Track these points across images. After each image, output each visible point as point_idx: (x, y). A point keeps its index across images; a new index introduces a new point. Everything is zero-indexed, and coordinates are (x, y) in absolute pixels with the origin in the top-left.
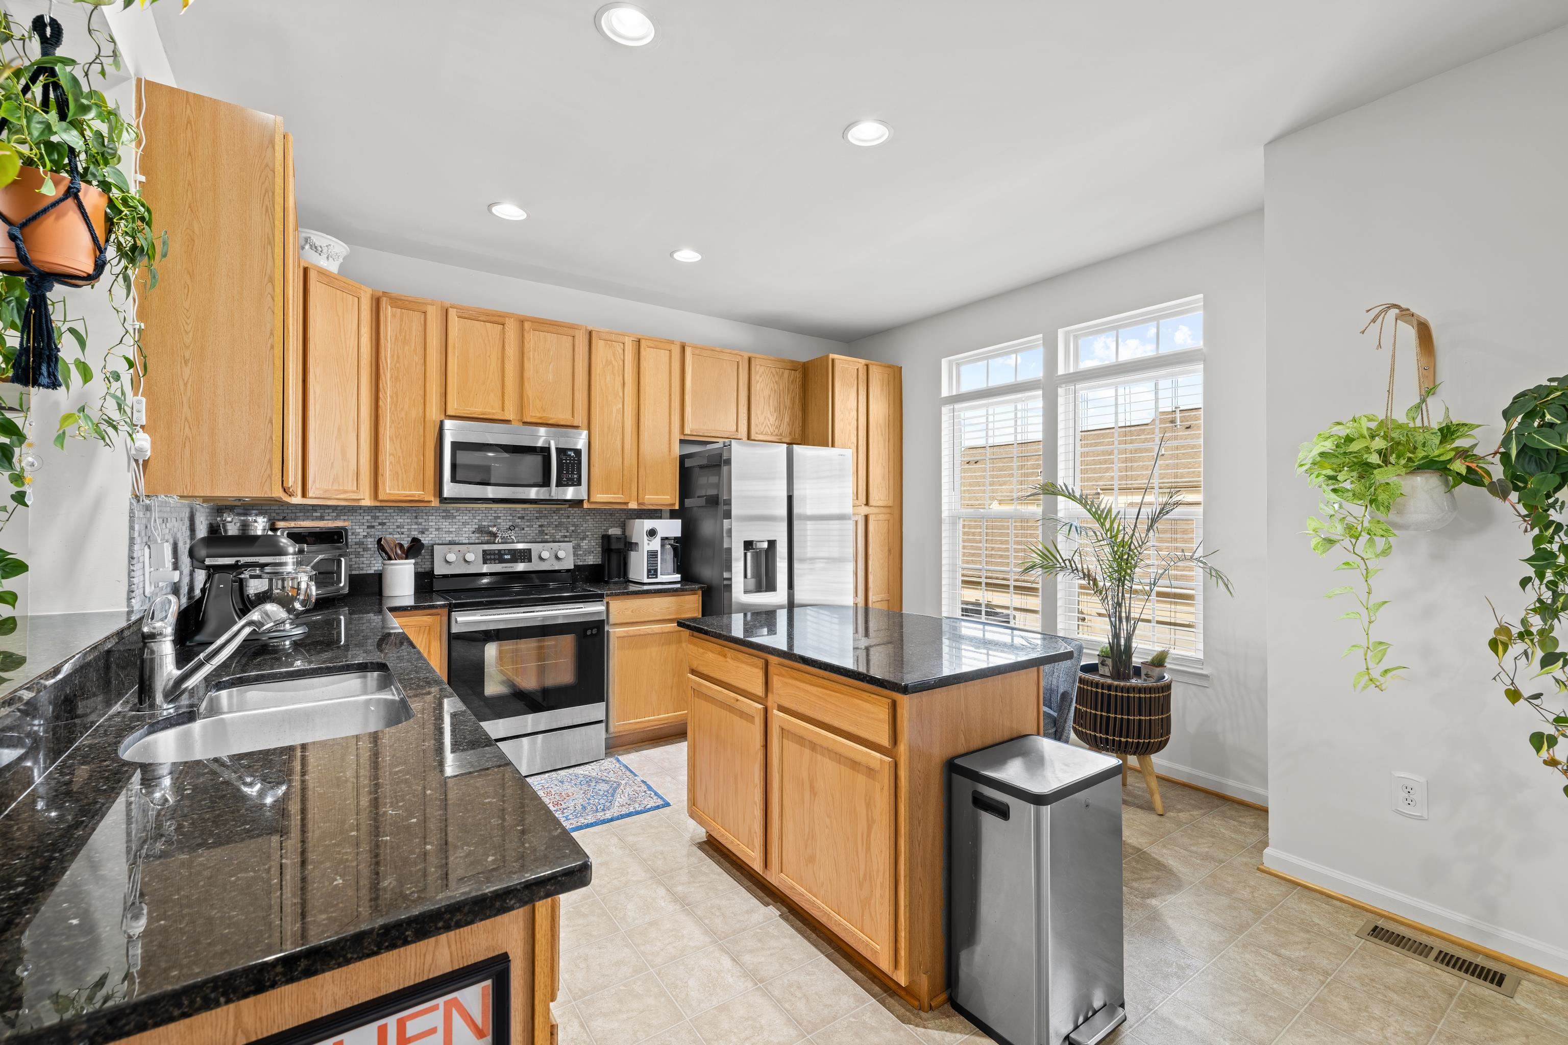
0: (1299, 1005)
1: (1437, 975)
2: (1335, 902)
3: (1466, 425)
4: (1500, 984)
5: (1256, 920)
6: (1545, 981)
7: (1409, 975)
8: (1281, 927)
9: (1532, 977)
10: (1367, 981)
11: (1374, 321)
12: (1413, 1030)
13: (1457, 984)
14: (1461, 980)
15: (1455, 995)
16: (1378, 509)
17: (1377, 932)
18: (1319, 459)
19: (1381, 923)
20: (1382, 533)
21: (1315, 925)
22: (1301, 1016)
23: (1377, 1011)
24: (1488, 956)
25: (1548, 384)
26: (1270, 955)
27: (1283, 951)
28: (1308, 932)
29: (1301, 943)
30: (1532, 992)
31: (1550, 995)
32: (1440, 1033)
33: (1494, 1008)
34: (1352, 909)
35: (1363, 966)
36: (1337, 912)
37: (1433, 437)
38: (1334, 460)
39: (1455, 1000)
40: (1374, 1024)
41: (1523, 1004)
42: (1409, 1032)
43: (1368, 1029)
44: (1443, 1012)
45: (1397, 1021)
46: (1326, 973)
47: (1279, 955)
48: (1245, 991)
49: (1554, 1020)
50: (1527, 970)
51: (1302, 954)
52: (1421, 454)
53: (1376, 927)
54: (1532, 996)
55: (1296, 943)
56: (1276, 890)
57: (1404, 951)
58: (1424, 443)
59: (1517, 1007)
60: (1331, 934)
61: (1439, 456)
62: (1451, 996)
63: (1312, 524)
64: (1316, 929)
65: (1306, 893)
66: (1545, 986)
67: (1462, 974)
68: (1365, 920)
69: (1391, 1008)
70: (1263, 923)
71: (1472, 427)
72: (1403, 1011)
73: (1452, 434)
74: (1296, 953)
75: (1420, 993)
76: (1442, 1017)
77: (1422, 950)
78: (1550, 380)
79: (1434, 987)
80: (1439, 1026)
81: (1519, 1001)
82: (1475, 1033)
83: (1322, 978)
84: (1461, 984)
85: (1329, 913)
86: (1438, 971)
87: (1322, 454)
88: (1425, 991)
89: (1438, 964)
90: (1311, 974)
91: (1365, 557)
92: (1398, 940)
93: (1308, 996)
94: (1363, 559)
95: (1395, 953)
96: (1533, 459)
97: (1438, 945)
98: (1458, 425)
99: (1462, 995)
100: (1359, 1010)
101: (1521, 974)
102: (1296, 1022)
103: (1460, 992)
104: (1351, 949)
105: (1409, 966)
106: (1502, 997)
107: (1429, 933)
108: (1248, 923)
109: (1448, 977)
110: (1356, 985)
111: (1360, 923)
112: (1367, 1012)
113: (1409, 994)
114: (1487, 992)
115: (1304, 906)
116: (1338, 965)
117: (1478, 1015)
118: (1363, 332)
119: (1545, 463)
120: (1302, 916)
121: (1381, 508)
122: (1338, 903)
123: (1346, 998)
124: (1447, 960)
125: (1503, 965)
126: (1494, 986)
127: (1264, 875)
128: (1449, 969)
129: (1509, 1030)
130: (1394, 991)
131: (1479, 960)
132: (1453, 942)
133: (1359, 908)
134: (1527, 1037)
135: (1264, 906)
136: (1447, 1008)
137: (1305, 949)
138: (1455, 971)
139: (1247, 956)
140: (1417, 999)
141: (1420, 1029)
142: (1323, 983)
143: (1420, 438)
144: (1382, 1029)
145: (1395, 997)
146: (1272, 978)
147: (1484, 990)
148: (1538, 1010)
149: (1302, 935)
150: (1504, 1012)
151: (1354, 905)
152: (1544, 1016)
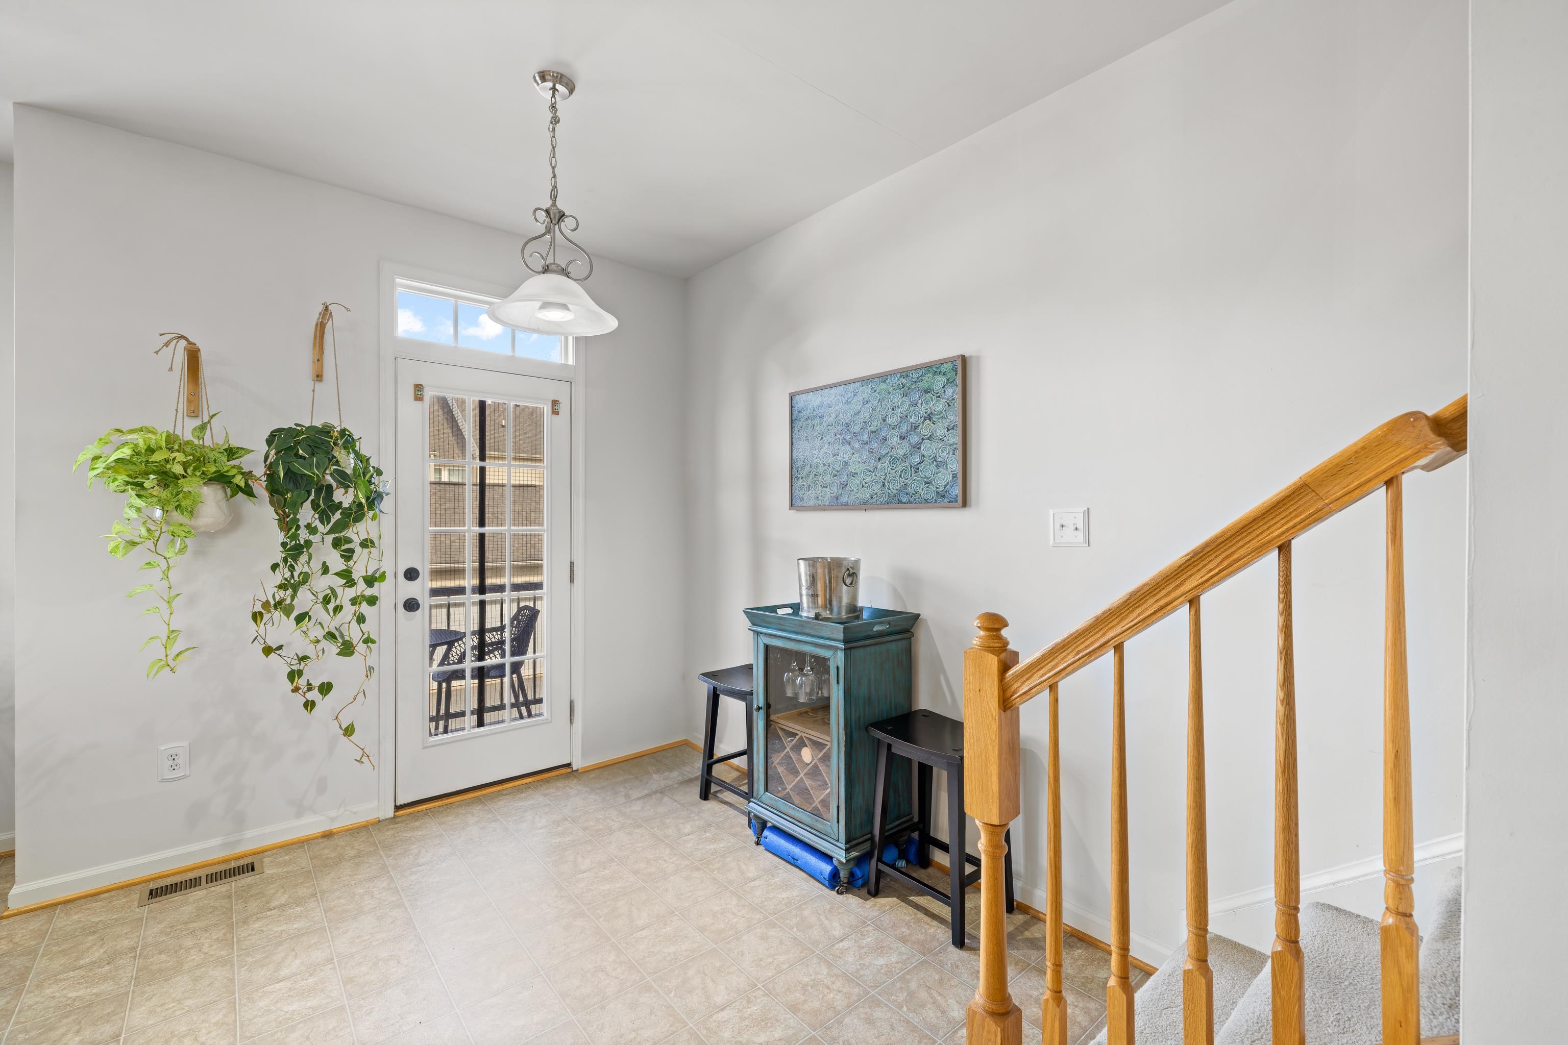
0: (126, 986)
1: (213, 891)
2: (102, 896)
3: (244, 449)
4: (253, 870)
5: (34, 959)
6: (274, 851)
7: (195, 905)
8: (64, 947)
9: (266, 854)
10: (168, 930)
11: (167, 344)
12: (220, 935)
13: (229, 888)
14: (229, 884)
15: (231, 895)
16: (183, 514)
17: (154, 894)
18: (113, 464)
19: (152, 886)
20: (185, 534)
21: (98, 923)
22: (133, 992)
23: (189, 942)
24: (237, 859)
25: (295, 427)
26: (71, 974)
27: (82, 962)
28: (95, 932)
29: (94, 944)
30: (272, 862)
31: (281, 857)
32: (237, 923)
33: (258, 885)
34: (121, 892)
35: (158, 923)
36: (110, 902)
37: (220, 455)
38: (131, 467)
39: (233, 898)
40: (192, 952)
41: (271, 872)
42: (218, 938)
43: (191, 958)
44: (231, 909)
45: (206, 938)
46: (133, 949)
47: (80, 967)
48: (67, 1017)
49: (290, 868)
50: (262, 852)
51: (102, 951)
52: (212, 469)
53: (151, 891)
54: (273, 864)
55: (91, 947)
56: (35, 924)
57: (183, 892)
58: (215, 460)
59: (269, 876)
60: (116, 920)
61: (227, 471)
62: (230, 897)
63: (117, 527)
64: (100, 926)
65: (69, 906)
66: (276, 854)
67: (229, 879)
68: (138, 892)
69: (197, 934)
70: (43, 955)
71: (248, 451)
72: (206, 929)
73: (233, 455)
74: (97, 954)
75: (210, 910)
76: (232, 914)
77: (194, 883)
78: (296, 425)
79: (216, 900)
80: (234, 919)
81: (269, 871)
82: (256, 907)
83: (132, 955)
84: (231, 886)
85: (104, 907)
86: (213, 889)
87: (118, 461)
88: (212, 906)
89: (210, 884)
90: (121, 959)
91: (167, 557)
92: (174, 888)
93: (130, 975)
94: (165, 558)
95: (176, 898)
96: (292, 480)
97: (203, 873)
98: (238, 448)
99: (236, 892)
100: (176, 952)
101: (259, 856)
102: (132, 999)
103: (233, 891)
104: (141, 919)
105: (191, 899)
106: (258, 876)
107: (192, 869)
108: (27, 967)
109: (220, 888)
110: (163, 939)
111: (136, 896)
112: (182, 948)
113: (203, 916)
114: (249, 879)
115: (75, 917)
116: (138, 937)
117: (252, 896)
118: (157, 352)
119: (299, 482)
120: (80, 925)
121: (185, 513)
122: (107, 895)
123: (160, 953)
124: (213, 878)
125: (248, 858)
126: (251, 873)
127: (12, 919)
128: (219, 882)
129: (272, 891)
130: (192, 922)
131: (233, 865)
132: (211, 865)
133: (126, 887)
134: (283, 887)
135: (33, 943)
136: (232, 906)
137: (101, 946)
138: (224, 881)
139: (48, 991)
140: (210, 916)
141: (223, 931)
142: (135, 957)
143: (211, 455)
144: (200, 951)
145: (195, 925)
146: (86, 988)
147: (245, 880)
148: (280, 870)
149: (90, 938)
150: (264, 883)
151: (121, 888)
152: (285, 870)
